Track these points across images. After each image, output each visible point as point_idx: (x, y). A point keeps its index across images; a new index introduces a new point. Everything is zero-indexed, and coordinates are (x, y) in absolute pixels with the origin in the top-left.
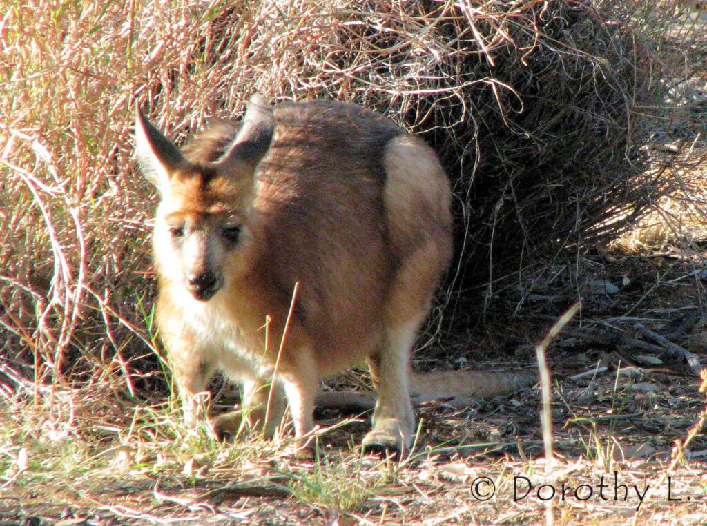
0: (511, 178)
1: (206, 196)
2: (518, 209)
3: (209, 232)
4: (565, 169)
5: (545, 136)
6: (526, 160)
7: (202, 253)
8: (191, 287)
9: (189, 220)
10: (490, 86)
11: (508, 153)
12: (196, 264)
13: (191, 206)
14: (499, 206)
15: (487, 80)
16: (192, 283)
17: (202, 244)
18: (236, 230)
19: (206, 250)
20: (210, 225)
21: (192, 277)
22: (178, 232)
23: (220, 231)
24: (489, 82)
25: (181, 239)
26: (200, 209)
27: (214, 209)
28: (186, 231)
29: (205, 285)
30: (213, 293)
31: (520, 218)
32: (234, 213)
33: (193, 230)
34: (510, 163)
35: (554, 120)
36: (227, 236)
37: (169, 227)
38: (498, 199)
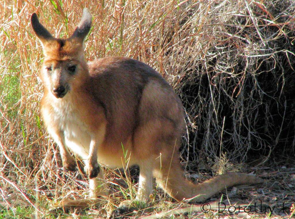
3: (62, 69)
7: (59, 78)
8: (54, 93)
9: (53, 64)
10: (285, 53)
12: (56, 83)
15: (284, 50)
16: (55, 91)
17: (59, 74)
20: (62, 66)
21: (54, 89)
22: (49, 69)
23: (67, 68)
24: (285, 52)
25: (51, 72)
26: (58, 59)
27: (65, 58)
28: (52, 69)
29: (60, 92)
30: (64, 95)
32: (73, 60)
33: (55, 68)
36: (70, 70)
37: (46, 67)
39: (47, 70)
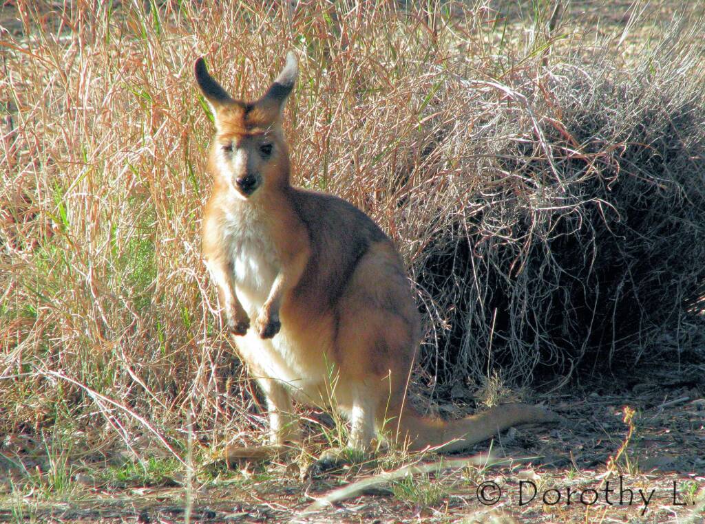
0: (630, 267)
1: (247, 123)
2: (635, 289)
4: (670, 260)
5: (653, 238)
6: (641, 254)
7: (245, 162)
8: (237, 187)
9: (235, 141)
10: (598, 203)
11: (627, 250)
12: (242, 170)
13: (236, 130)
14: (619, 288)
15: (596, 199)
16: (238, 183)
17: (245, 156)
18: (270, 146)
19: (248, 161)
21: (238, 179)
22: (228, 149)
23: (259, 148)
24: (597, 201)
25: (231, 153)
26: (244, 131)
28: (234, 148)
29: (248, 185)
30: (254, 189)
31: (636, 295)
33: (238, 147)
34: (630, 256)
35: (660, 226)
36: (263, 150)
37: (222, 146)
38: (620, 282)
39: (223, 151)
